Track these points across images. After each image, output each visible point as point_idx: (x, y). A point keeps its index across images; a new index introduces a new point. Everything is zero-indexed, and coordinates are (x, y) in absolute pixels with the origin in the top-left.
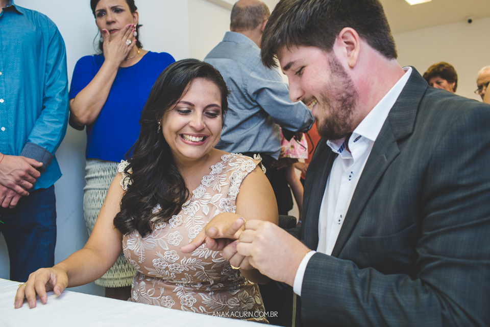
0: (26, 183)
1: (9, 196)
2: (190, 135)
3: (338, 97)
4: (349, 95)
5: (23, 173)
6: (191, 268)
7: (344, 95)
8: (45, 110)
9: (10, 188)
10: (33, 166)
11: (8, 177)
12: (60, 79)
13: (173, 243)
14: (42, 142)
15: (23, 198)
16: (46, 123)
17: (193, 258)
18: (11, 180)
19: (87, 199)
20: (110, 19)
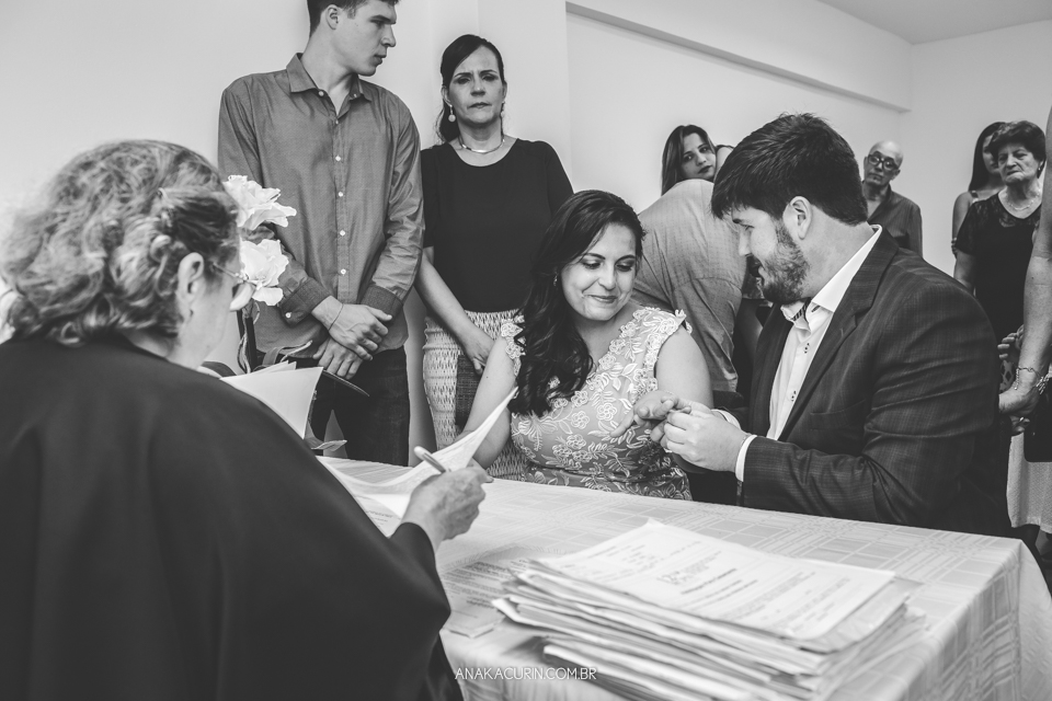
0: (370, 342)
1: (348, 359)
3: (784, 267)
4: (796, 266)
5: (367, 329)
6: (601, 456)
7: (791, 265)
8: (392, 239)
9: (350, 349)
10: (379, 319)
11: (347, 334)
12: (411, 196)
13: (578, 426)
14: (391, 285)
15: (365, 364)
16: (396, 258)
17: (603, 443)
18: (351, 339)
19: (431, 363)
20: (478, 89)
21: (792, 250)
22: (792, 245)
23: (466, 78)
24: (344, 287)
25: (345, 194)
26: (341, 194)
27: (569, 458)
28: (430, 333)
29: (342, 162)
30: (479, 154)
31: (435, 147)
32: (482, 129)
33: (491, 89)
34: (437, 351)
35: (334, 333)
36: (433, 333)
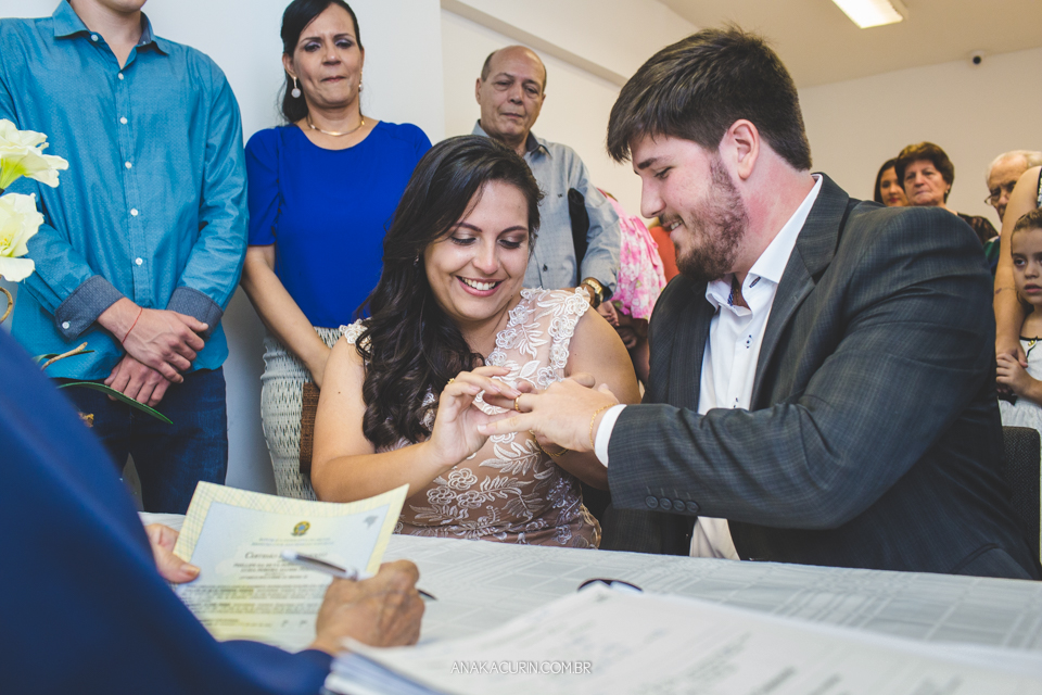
0: (179, 359)
1: (151, 382)
2: (473, 280)
3: (719, 220)
4: (735, 219)
5: (175, 340)
6: (498, 495)
7: (727, 217)
8: (208, 228)
9: (153, 367)
10: (191, 328)
11: (148, 348)
12: (234, 174)
14: (206, 286)
15: (173, 388)
16: (212, 252)
17: (502, 475)
18: (154, 353)
19: (270, 396)
20: (332, 58)
21: (729, 195)
22: (731, 187)
23: (315, 44)
24: (142, 282)
25: (135, 164)
26: (128, 165)
27: (451, 505)
28: (269, 359)
29: (130, 124)
33: (348, 57)
34: (279, 381)
35: (130, 346)
36: (273, 358)
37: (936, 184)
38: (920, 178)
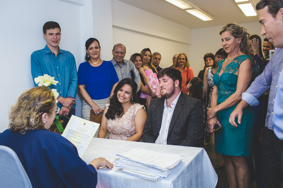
0: (71, 106)
5: (71, 103)
6: (124, 132)
9: (68, 107)
10: (73, 100)
11: (67, 105)
17: (125, 129)
18: (68, 105)
20: (95, 51)
23: (92, 48)
30: (95, 64)
31: (85, 62)
32: (96, 59)
33: (98, 50)
35: (64, 105)
37: (212, 62)
38: (209, 61)
